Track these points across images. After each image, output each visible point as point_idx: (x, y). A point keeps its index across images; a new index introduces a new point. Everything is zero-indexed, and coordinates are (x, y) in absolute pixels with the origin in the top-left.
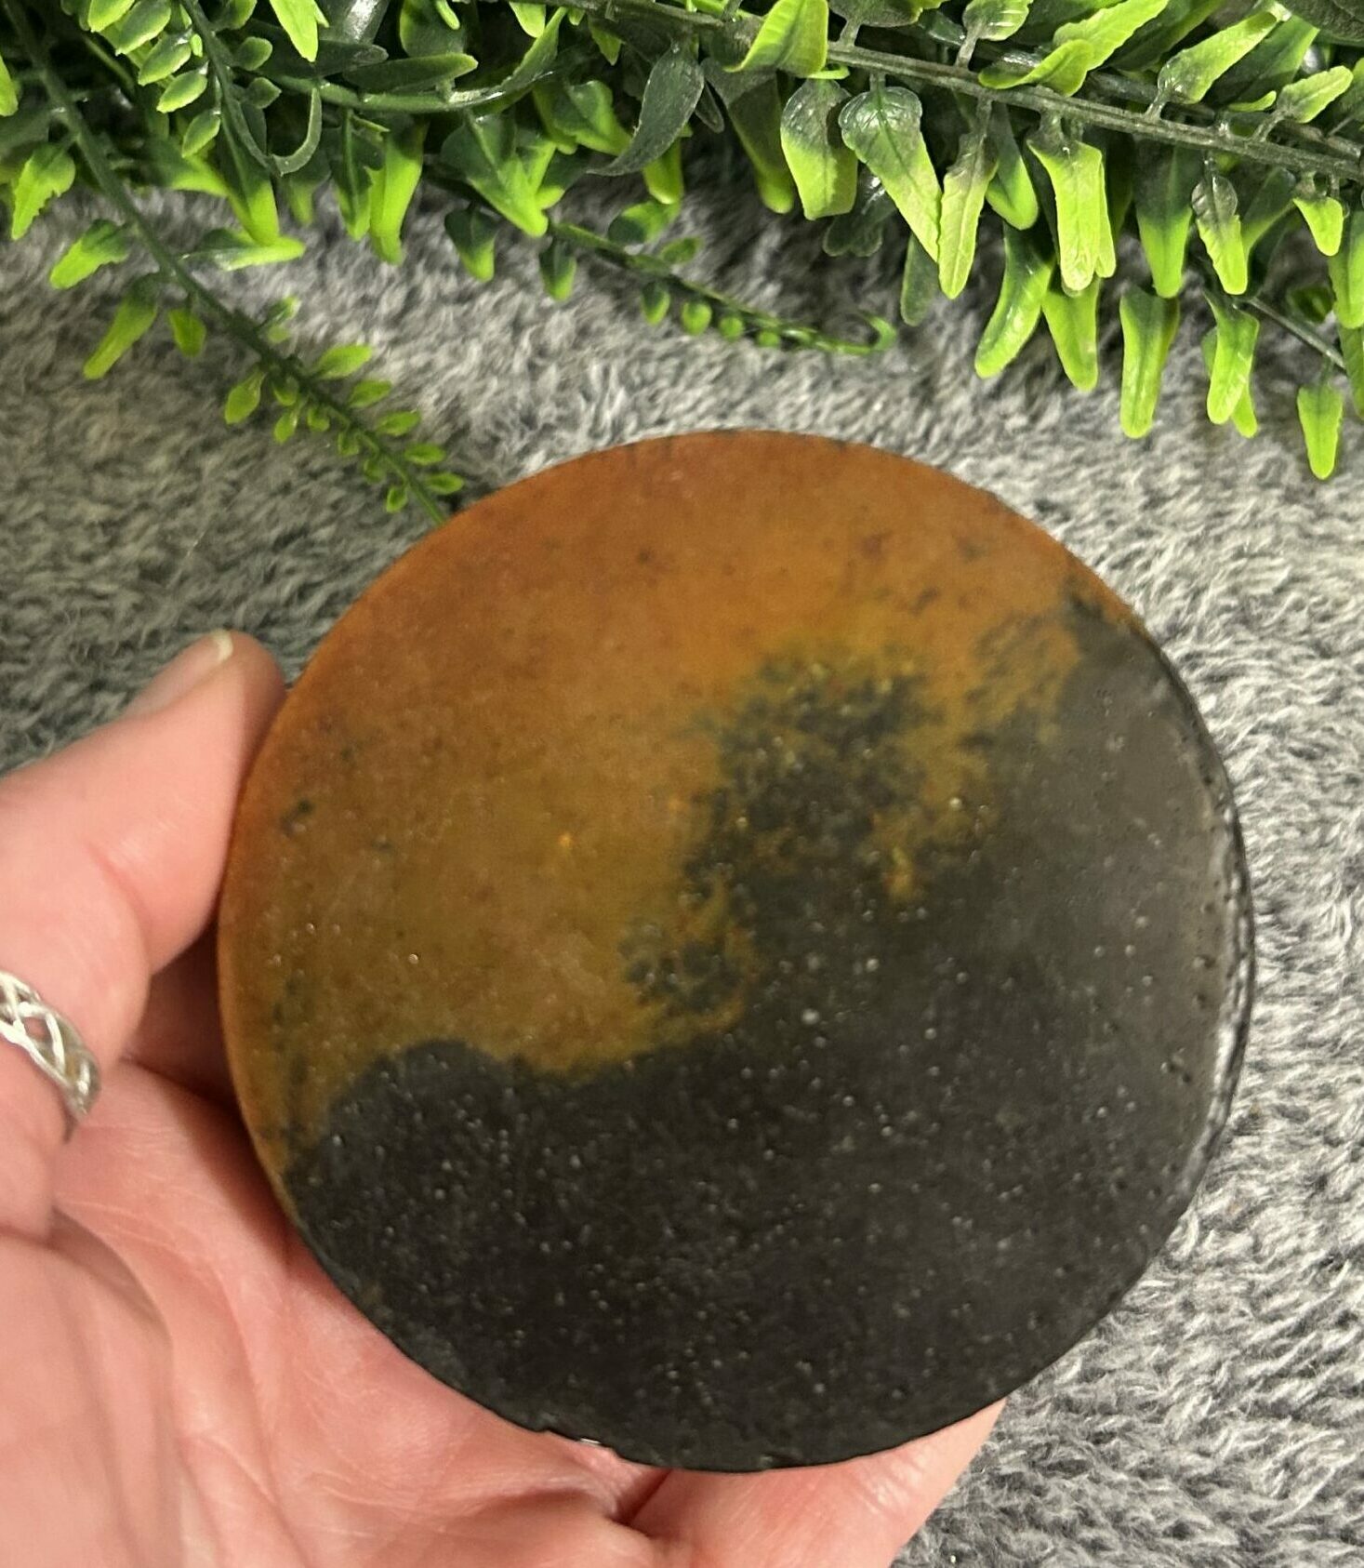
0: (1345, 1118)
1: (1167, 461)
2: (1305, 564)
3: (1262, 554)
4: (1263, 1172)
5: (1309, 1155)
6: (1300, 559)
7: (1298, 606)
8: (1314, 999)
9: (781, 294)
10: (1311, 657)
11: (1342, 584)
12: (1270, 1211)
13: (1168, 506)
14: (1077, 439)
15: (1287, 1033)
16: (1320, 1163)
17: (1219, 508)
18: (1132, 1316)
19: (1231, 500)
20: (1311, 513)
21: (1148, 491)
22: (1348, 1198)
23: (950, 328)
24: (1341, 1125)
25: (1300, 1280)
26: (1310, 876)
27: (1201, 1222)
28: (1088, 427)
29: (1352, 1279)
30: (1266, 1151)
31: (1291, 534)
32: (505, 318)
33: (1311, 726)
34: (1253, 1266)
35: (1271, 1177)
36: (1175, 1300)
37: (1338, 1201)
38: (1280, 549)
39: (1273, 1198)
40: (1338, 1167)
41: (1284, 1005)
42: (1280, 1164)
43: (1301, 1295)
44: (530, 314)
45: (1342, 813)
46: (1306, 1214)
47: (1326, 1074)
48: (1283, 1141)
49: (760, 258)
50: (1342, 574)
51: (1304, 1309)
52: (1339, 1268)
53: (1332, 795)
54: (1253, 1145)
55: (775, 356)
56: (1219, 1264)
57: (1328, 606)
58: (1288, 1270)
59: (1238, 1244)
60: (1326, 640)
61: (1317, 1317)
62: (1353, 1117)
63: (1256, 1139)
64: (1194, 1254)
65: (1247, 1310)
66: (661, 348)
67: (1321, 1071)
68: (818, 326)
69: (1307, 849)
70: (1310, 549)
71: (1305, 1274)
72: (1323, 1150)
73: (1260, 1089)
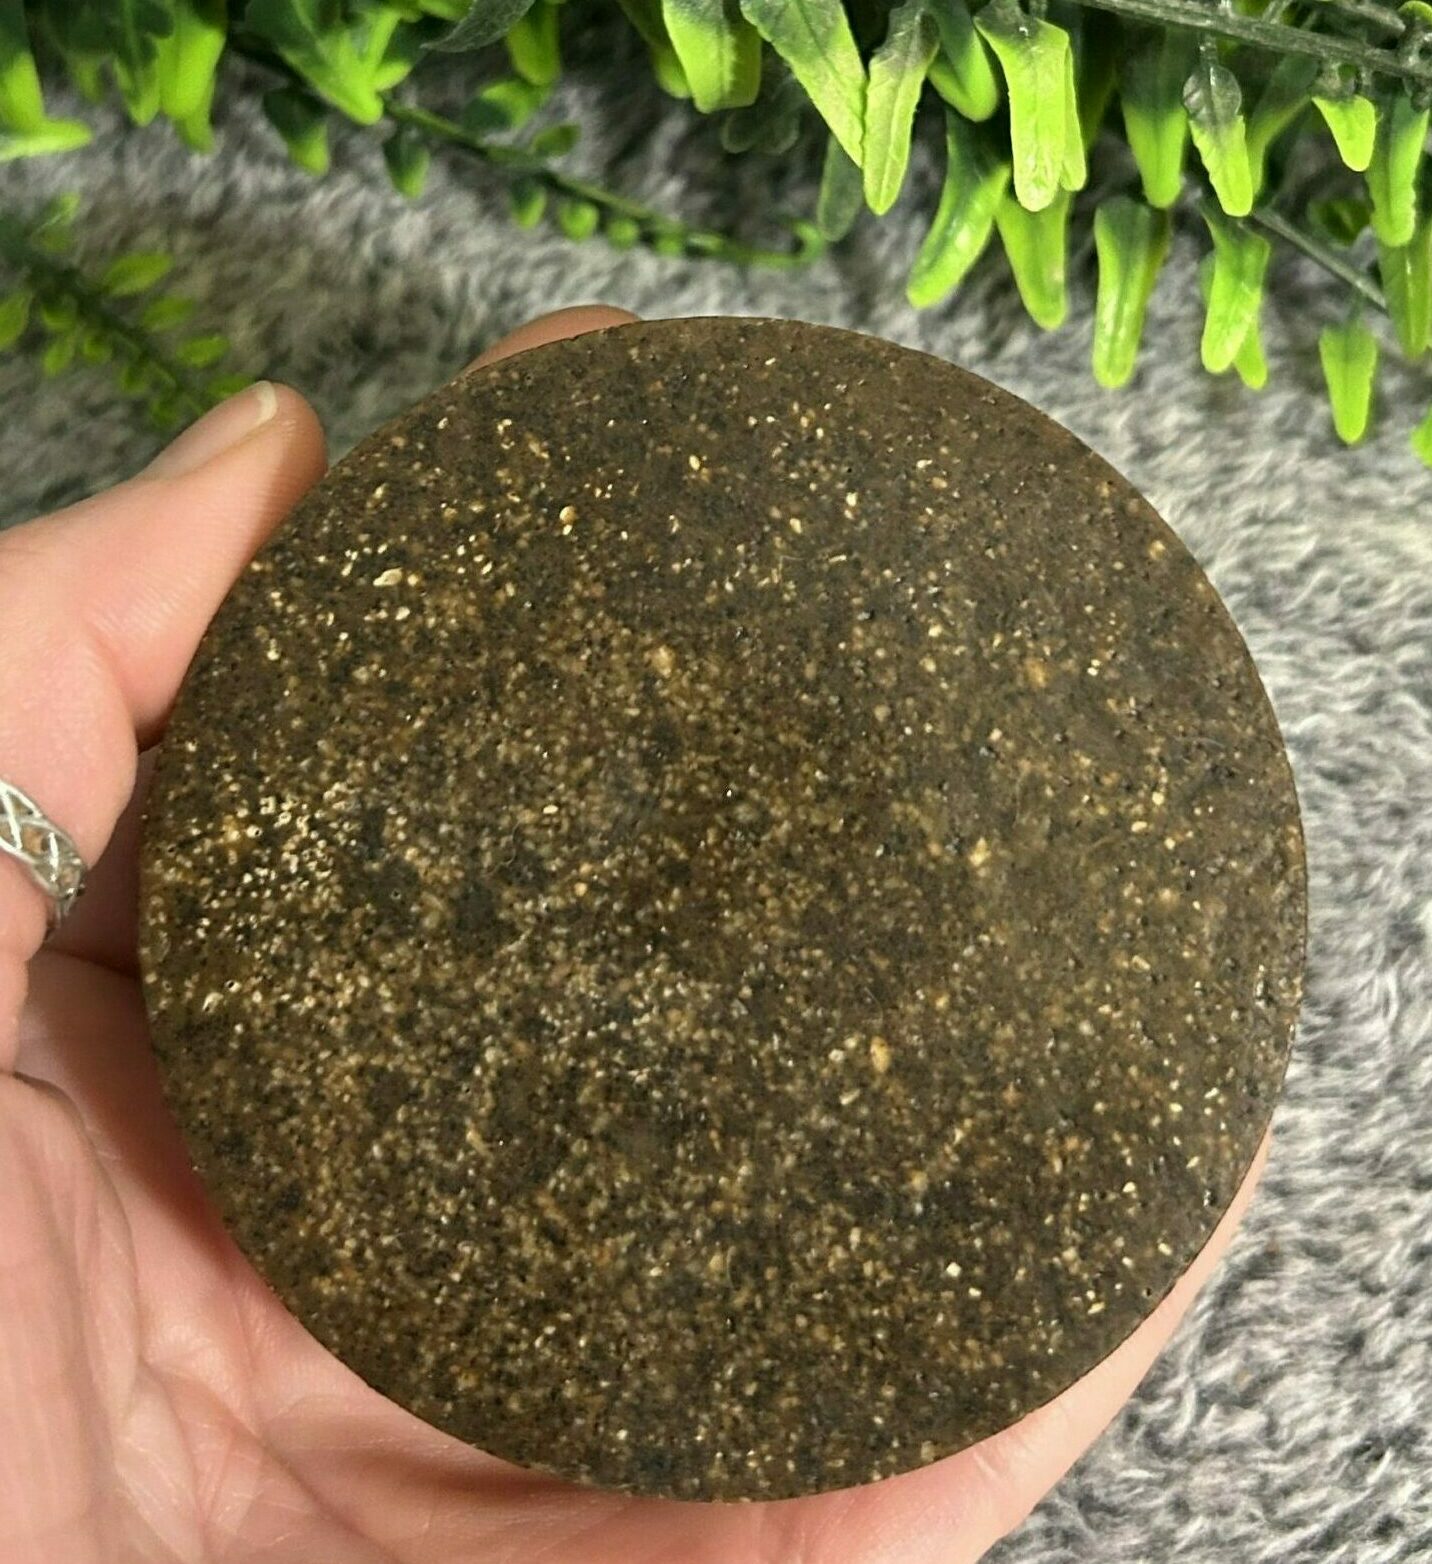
0: (1389, 1258)
1: (1161, 402)
2: (1335, 533)
3: (1281, 519)
4: (1281, 1328)
5: (1340, 1306)
6: (1328, 527)
7: (1327, 587)
8: (1351, 1100)
9: (687, 192)
10: (1343, 652)
11: (1383, 560)
12: (1288, 1382)
13: (1162, 458)
14: (1049, 372)
15: (1315, 1146)
16: (1355, 1318)
17: (1227, 461)
18: (1109, 1518)
19: (1241, 452)
20: (1341, 470)
21: (1138, 438)
22: (1391, 1363)
23: (893, 234)
24: (1382, 1266)
25: (1327, 1474)
26: (1345, 936)
27: (1200, 1394)
28: (1063, 357)
29: (1396, 1472)
30: (1286, 1300)
31: (1318, 496)
32: (343, 219)
33: (1344, 740)
34: (1265, 1453)
35: (1291, 1335)
36: (1164, 1497)
37: (1377, 1368)
38: (1302, 513)
39: (1295, 1363)
40: (1379, 1322)
41: (1313, 1108)
42: (1303, 1317)
43: (1331, 1493)
44: (374, 215)
45: (1384, 854)
46: (1337, 1385)
47: (1367, 1200)
48: (1307, 1287)
49: (660, 147)
50: (1383, 547)
51: (1332, 1513)
52: (1378, 1457)
53: (1371, 831)
54: (1269, 1292)
55: (675, 265)
56: (1222, 1450)
57: (1364, 589)
58: (1311, 1460)
59: (1248, 1423)
60: (1362, 631)
61: (1349, 1523)
62: (1398, 1256)
63: (1271, 1284)
64: (1189, 1436)
65: (1258, 1513)
66: (535, 254)
67: (1357, 1196)
68: (729, 232)
69: (1340, 900)
70: (1341, 515)
71: (1334, 1466)
72: (1358, 1299)
73: (1279, 1218)
